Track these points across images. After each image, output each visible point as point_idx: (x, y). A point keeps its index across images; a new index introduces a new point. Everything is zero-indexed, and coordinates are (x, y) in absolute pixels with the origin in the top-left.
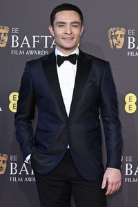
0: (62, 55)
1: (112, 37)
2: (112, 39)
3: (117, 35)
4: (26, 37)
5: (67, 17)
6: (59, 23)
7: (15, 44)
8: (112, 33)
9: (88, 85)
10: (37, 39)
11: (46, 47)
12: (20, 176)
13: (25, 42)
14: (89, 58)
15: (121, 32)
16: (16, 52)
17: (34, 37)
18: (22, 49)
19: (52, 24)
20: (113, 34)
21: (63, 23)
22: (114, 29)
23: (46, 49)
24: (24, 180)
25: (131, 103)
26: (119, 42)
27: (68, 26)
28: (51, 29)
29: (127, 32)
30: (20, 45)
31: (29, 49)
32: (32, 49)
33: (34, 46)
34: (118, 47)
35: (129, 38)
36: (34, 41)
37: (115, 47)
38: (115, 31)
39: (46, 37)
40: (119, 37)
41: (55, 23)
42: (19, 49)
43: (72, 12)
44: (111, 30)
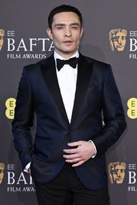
0: (62, 58)
1: (113, 39)
2: (113, 42)
3: (119, 37)
4: (22, 40)
5: (66, 18)
6: (58, 25)
7: (11, 47)
8: (113, 34)
9: (90, 89)
10: (34, 42)
11: (44, 50)
12: (18, 186)
13: (22, 45)
14: (90, 62)
15: (122, 34)
16: (12, 56)
17: (31, 40)
18: (18, 53)
19: (50, 27)
20: (114, 36)
21: (62, 25)
22: (115, 30)
23: (43, 53)
24: (22, 190)
25: (133, 108)
26: (121, 44)
27: (67, 27)
28: (49, 32)
29: (128, 34)
30: (16, 48)
31: (26, 53)
32: (29, 52)
33: (31, 50)
34: (119, 49)
35: (131, 40)
36: (31, 45)
37: (116, 49)
38: (116, 33)
39: (44, 40)
40: (120, 39)
41: (53, 25)
42: (15, 52)
43: (71, 13)
44: (112, 31)
